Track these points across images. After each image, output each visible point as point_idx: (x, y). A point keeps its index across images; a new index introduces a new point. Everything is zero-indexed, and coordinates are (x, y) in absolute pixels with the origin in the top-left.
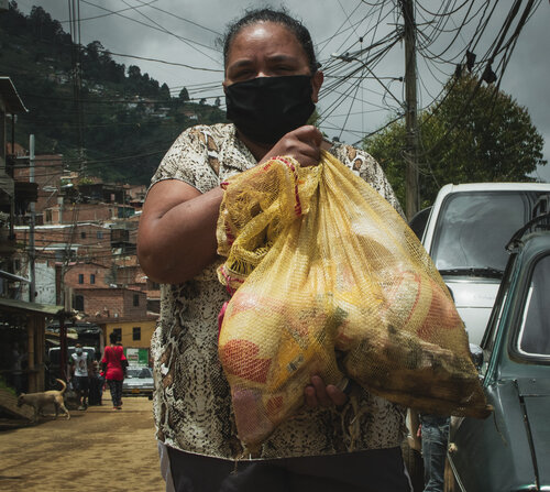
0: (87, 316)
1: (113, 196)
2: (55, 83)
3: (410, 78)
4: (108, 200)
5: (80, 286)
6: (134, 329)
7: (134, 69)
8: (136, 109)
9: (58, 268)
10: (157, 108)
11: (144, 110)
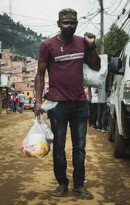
0: (16, 89)
1: (23, 60)
2: (9, 32)
3: (102, 24)
4: (22, 61)
5: (14, 82)
6: (27, 93)
7: (28, 28)
8: (29, 38)
9: (8, 77)
10: (34, 38)
11: (31, 38)
